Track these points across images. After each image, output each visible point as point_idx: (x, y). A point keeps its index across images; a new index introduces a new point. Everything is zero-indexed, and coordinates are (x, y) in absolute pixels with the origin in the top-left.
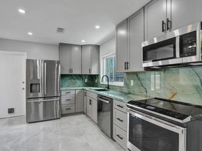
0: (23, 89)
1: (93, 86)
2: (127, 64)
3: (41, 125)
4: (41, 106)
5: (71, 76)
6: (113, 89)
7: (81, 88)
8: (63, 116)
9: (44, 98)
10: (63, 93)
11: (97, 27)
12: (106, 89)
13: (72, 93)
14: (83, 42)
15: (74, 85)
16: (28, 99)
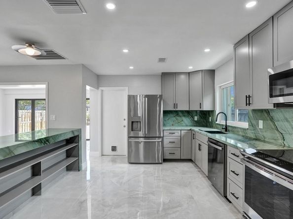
0: (125, 126)
1: (206, 126)
2: (248, 97)
3: (142, 168)
4: (141, 146)
5: (176, 113)
6: (233, 132)
7: (189, 128)
8: (165, 160)
9: (145, 137)
10: (166, 133)
11: (207, 50)
12: (223, 131)
13: (176, 134)
14: (191, 68)
15: (179, 124)
16: (129, 137)
